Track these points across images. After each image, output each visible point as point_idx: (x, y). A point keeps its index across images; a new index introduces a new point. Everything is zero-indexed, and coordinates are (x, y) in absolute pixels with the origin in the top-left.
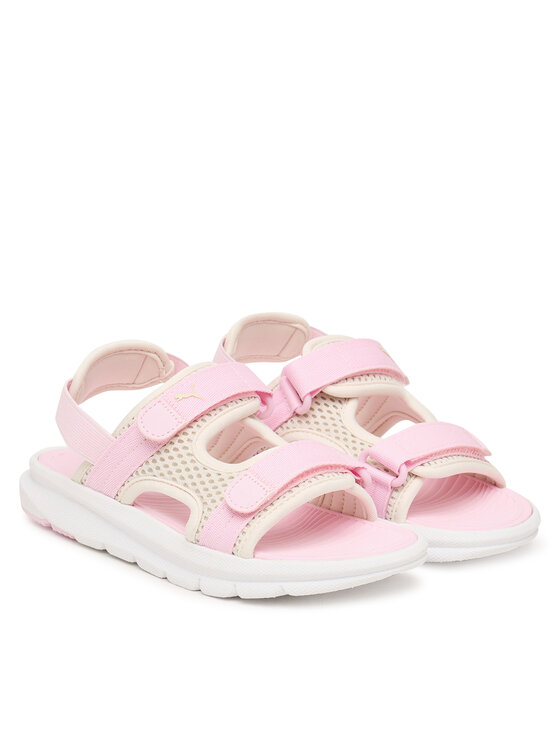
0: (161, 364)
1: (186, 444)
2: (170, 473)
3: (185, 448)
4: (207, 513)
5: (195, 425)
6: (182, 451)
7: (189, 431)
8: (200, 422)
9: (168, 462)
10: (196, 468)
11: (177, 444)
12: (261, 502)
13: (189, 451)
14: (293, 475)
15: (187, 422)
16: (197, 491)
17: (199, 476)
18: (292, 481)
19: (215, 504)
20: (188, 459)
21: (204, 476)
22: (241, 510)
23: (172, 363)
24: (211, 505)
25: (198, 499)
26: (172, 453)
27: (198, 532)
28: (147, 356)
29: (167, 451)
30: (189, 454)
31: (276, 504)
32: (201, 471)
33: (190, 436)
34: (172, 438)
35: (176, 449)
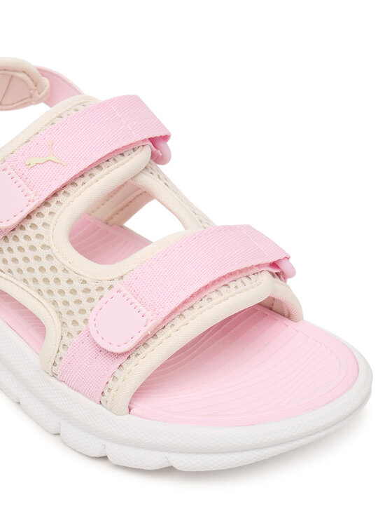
0: (31, 84)
1: (41, 230)
2: (20, 271)
3: (39, 236)
4: (66, 340)
5: (53, 202)
6: (35, 242)
7: (45, 210)
8: (61, 197)
9: (17, 254)
10: (53, 268)
11: (29, 231)
12: (138, 337)
13: (44, 242)
14: (185, 295)
15: (42, 199)
16: (54, 303)
17: (57, 280)
18: (185, 302)
19: (78, 328)
20: (41, 253)
21: (63, 282)
22: (110, 349)
23: (46, 81)
24: (71, 328)
25: (54, 315)
26: (23, 242)
27: (54, 364)
28: (12, 76)
29: (16, 238)
30: (44, 246)
31: (162, 336)
32: (60, 274)
33: (47, 218)
34: (23, 220)
35: (27, 237)
